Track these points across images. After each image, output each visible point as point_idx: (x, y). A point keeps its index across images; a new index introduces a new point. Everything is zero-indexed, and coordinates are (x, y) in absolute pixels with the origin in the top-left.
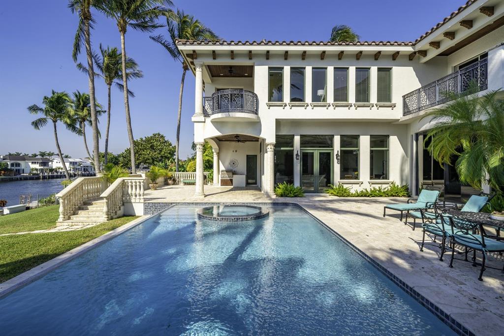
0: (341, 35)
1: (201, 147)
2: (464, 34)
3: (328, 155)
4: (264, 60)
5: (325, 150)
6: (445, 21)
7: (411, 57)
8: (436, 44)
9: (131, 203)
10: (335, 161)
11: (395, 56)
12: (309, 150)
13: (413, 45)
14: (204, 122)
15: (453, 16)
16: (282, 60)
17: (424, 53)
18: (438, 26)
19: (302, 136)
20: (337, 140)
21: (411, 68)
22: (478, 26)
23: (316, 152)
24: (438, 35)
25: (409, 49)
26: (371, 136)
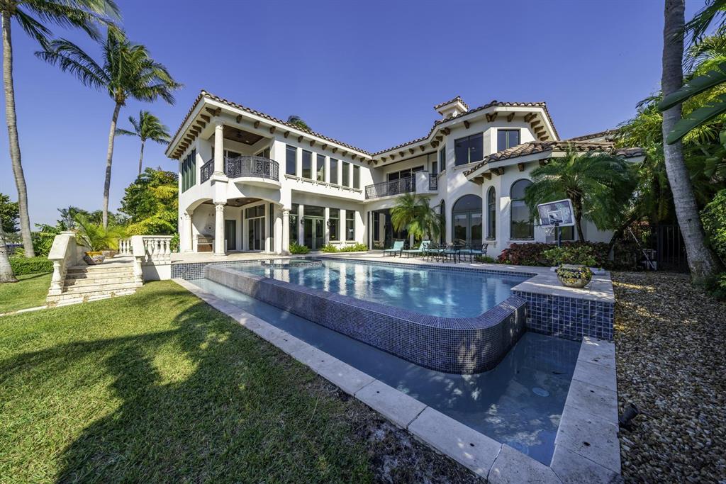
0: (293, 121)
1: (222, 207)
2: (399, 158)
3: (322, 221)
4: (283, 137)
5: (319, 218)
6: (393, 149)
7: (369, 162)
8: (384, 159)
9: (153, 265)
10: (327, 227)
11: (362, 159)
12: (309, 217)
13: (373, 156)
14: (227, 182)
15: (397, 148)
16: (296, 142)
17: (376, 162)
18: (389, 150)
19: (305, 206)
20: (327, 211)
21: (369, 170)
22: (405, 157)
23: (315, 219)
24: (387, 155)
25: (370, 158)
26: (347, 210)
